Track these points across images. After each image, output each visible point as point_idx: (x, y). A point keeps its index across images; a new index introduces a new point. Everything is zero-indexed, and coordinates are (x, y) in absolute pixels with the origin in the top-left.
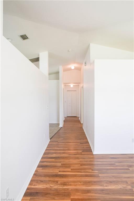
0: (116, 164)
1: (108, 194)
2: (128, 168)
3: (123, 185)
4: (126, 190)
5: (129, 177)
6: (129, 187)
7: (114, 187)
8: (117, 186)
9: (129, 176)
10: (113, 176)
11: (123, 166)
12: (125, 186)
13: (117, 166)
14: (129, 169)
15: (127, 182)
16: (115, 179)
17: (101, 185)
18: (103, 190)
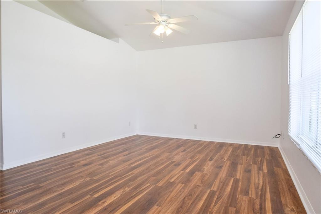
0: (53, 168)
1: (72, 193)
2: (71, 166)
3: (80, 180)
4: (88, 182)
5: (79, 173)
6: (88, 179)
7: (72, 185)
8: (75, 184)
9: (79, 171)
10: (61, 179)
11: (64, 166)
12: (83, 180)
13: (55, 169)
14: (74, 167)
15: (82, 177)
16: (66, 180)
17: (55, 192)
18: (61, 194)
